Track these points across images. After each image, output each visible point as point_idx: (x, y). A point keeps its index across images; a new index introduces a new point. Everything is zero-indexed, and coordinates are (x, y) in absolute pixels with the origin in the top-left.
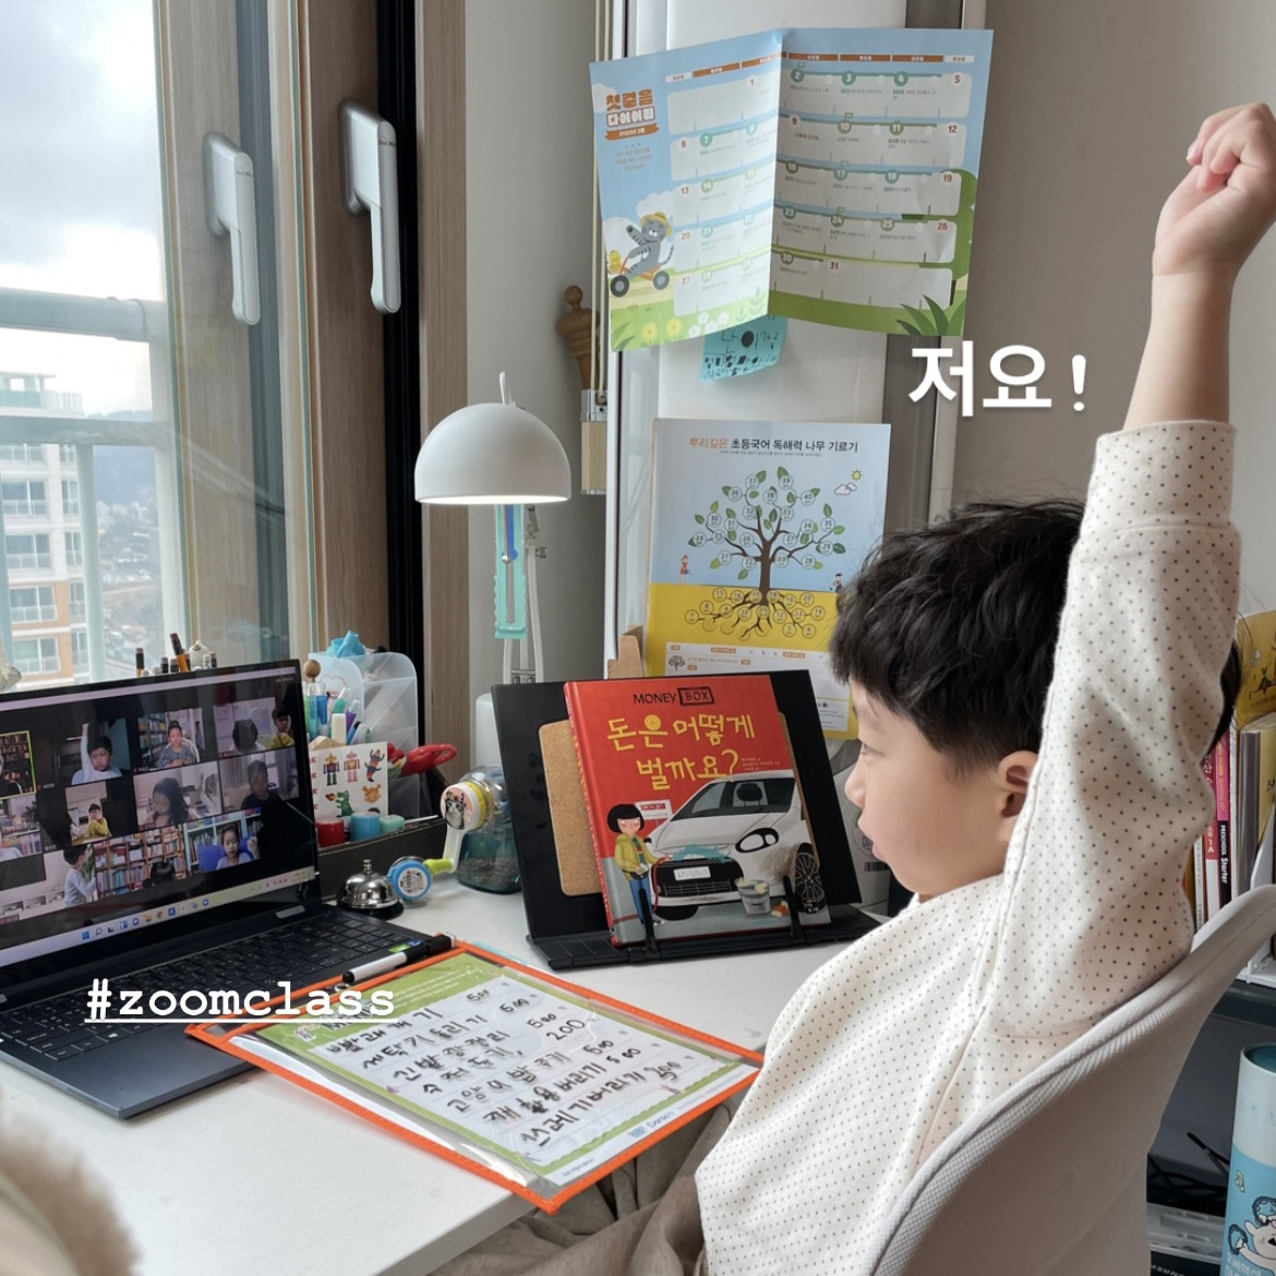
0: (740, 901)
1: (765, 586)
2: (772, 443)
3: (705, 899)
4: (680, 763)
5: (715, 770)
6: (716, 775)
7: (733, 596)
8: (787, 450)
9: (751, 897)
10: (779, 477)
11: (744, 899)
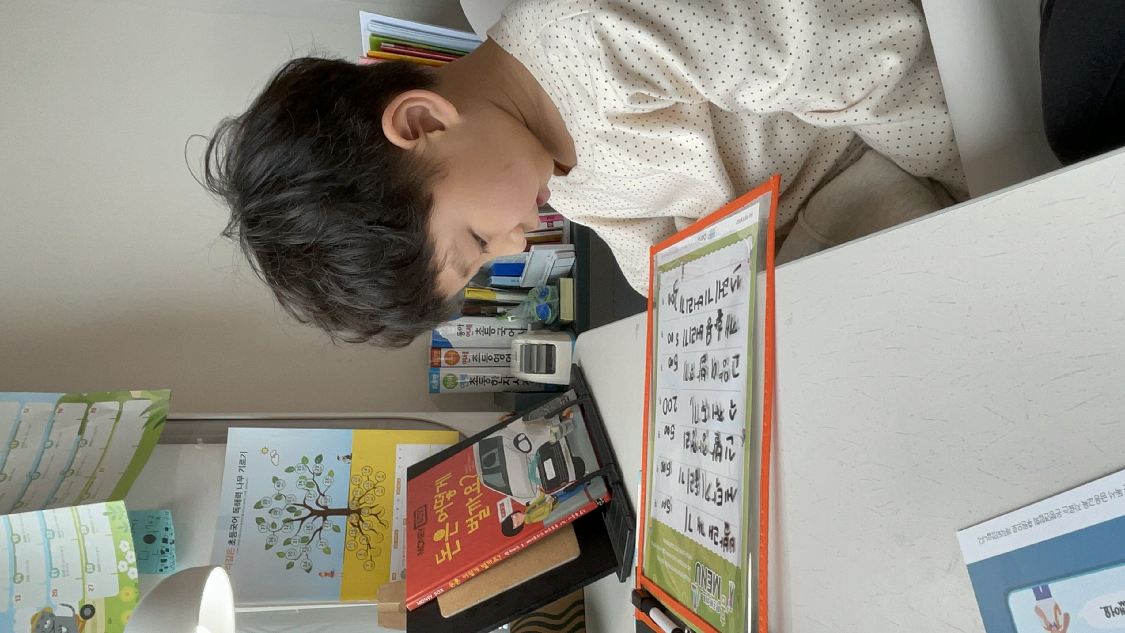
0: (566, 437)
1: (346, 512)
2: (235, 515)
3: (567, 456)
4: (470, 507)
5: (473, 485)
6: (478, 484)
7: (354, 535)
8: (241, 503)
9: (562, 433)
10: (262, 507)
11: (564, 434)
